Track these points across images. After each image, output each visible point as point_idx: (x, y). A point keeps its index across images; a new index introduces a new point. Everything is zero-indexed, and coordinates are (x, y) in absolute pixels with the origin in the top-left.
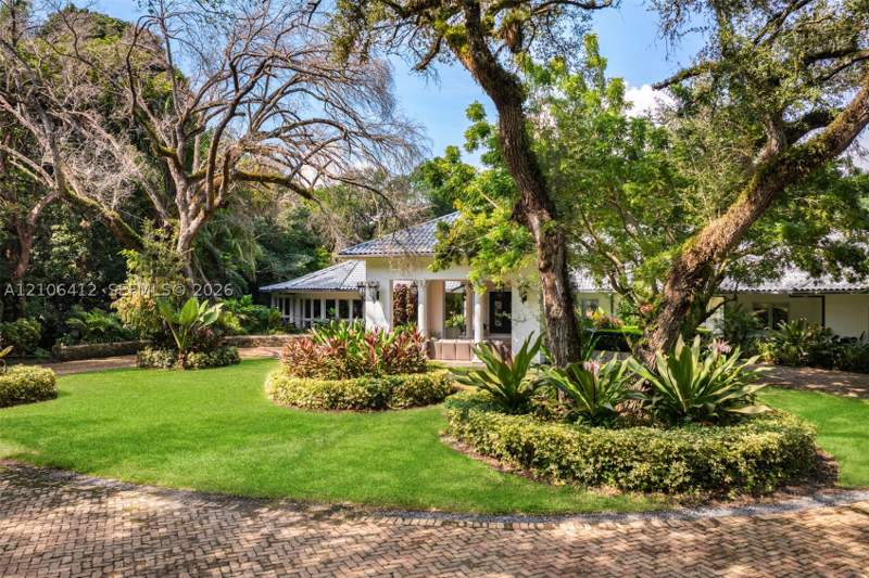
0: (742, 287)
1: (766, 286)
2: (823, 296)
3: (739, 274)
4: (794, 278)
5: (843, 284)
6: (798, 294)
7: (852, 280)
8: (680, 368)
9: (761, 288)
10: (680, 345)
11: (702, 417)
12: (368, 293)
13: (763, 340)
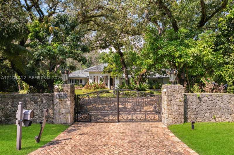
0: (150, 77)
1: (154, 77)
2: (163, 78)
3: (149, 75)
4: (158, 76)
5: (165, 76)
6: (159, 78)
7: (166, 76)
8: (140, 85)
9: (153, 77)
10: (140, 83)
11: (142, 90)
12: (89, 78)
13: (154, 85)
